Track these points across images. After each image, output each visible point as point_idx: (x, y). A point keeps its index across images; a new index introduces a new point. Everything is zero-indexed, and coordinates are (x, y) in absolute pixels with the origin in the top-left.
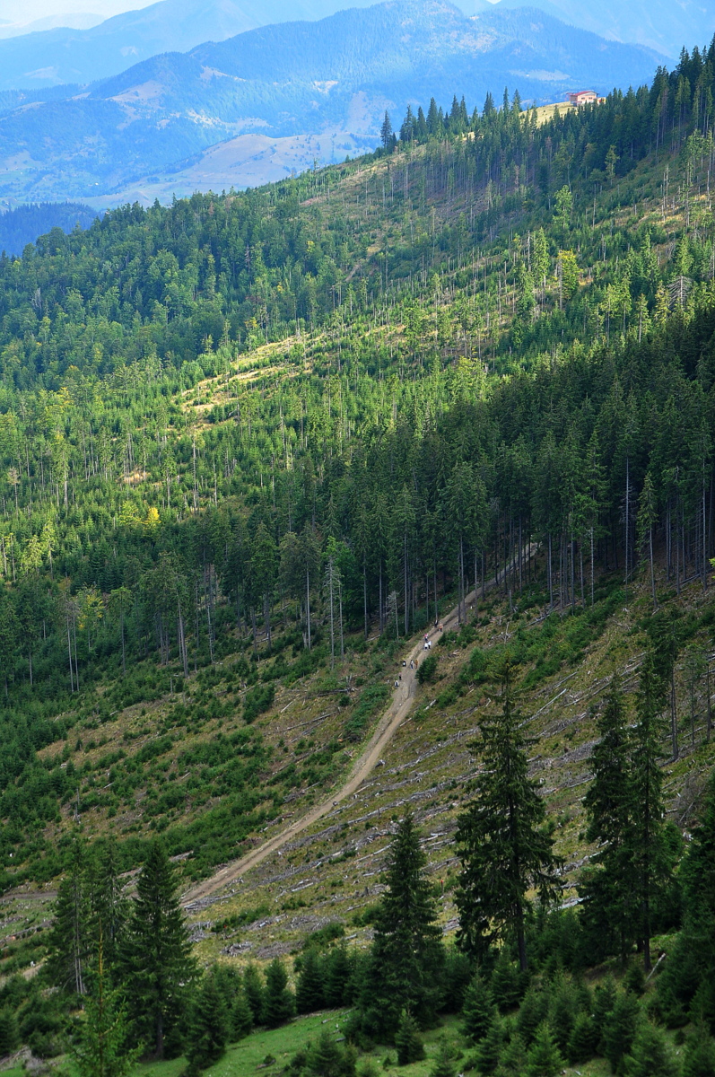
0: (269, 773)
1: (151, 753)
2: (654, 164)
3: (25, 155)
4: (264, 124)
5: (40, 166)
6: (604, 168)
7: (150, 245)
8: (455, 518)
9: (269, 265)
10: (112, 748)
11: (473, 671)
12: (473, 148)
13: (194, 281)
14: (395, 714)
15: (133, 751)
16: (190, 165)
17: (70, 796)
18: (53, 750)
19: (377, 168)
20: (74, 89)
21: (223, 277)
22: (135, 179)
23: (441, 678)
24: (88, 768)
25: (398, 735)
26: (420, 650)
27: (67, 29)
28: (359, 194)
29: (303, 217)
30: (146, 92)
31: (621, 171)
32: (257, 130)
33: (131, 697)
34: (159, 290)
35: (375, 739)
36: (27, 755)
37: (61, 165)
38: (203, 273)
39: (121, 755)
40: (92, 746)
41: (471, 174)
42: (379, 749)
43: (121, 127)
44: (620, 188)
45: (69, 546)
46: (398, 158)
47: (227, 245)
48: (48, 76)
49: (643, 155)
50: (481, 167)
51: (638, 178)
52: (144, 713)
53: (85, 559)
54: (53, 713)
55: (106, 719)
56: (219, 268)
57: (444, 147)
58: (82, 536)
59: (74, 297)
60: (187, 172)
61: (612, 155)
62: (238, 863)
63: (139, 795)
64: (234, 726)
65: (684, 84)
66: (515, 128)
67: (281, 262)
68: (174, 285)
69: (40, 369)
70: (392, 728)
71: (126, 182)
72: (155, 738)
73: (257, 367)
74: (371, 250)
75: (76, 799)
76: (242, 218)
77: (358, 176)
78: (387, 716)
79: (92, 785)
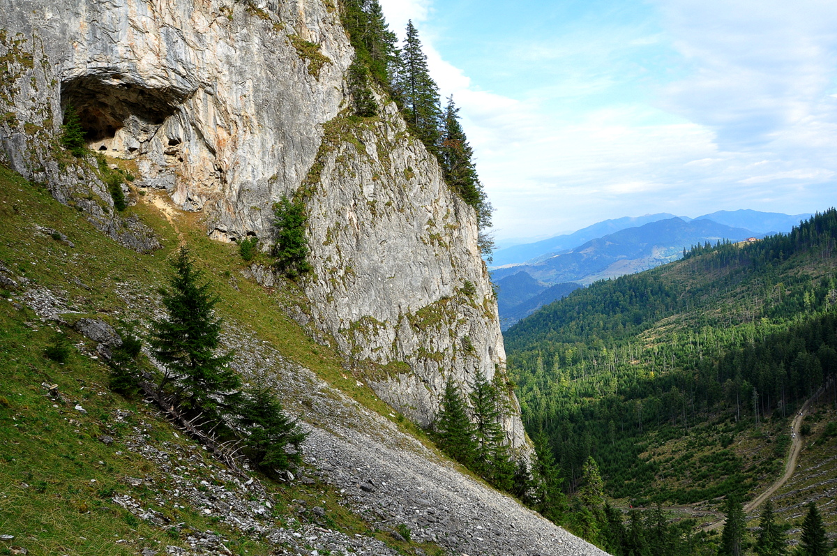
0: (744, 467)
1: (686, 458)
2: (797, 256)
3: (555, 270)
4: (625, 256)
5: (559, 273)
6: (778, 258)
7: (612, 291)
8: (808, 373)
9: (653, 295)
10: (668, 456)
11: (830, 431)
12: (718, 255)
13: (628, 300)
14: (795, 447)
15: (677, 457)
16: (605, 269)
17: (657, 472)
18: (642, 456)
19: (683, 264)
20: (568, 250)
21: (638, 299)
22: (588, 275)
23: (813, 433)
24: (661, 462)
25: (800, 455)
26: (796, 424)
27: (564, 235)
28: (680, 272)
29: (662, 280)
30: (589, 250)
31: (785, 258)
32: (625, 259)
33: (668, 437)
34: (617, 304)
35: (790, 456)
36: (636, 457)
37: (565, 272)
38: (631, 298)
39: (673, 458)
40: (660, 454)
41: (719, 264)
42: (793, 460)
43: (582, 260)
44: (786, 264)
45: (621, 385)
46: (691, 260)
47: (638, 289)
48: (559, 248)
49: (792, 253)
50: (722, 262)
51: (792, 260)
52: (676, 443)
53: (628, 389)
54: (636, 442)
55: (661, 445)
56: (636, 296)
57: (708, 256)
58: (625, 382)
59: (590, 307)
60: (603, 272)
61: (781, 253)
62: (751, 503)
63: (687, 473)
64: (719, 449)
65: (805, 230)
66: (732, 249)
67: (657, 294)
68: (622, 302)
69: (582, 330)
70: (796, 452)
71: (585, 276)
72: (684, 453)
73: (664, 326)
74: (687, 289)
75: (659, 473)
76: (642, 281)
77: (679, 266)
78: (792, 447)
79: (665, 468)
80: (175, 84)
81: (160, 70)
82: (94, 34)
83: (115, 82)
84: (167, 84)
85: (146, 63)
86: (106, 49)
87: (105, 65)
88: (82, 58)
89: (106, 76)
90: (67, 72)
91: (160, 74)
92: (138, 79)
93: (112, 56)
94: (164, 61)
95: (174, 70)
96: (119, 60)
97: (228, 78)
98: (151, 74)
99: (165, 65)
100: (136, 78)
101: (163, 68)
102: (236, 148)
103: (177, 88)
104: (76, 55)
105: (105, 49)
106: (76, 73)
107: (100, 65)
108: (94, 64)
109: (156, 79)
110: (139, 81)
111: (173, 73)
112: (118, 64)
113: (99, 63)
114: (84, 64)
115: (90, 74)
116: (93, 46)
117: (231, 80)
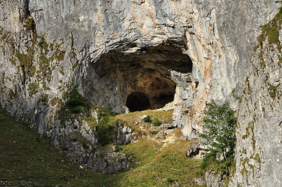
80: (170, 36)
81: (156, 29)
82: (107, 19)
83: (134, 50)
84: (165, 38)
85: (146, 27)
86: (117, 27)
87: (119, 40)
88: (101, 41)
89: (124, 48)
90: (92, 55)
91: (158, 32)
92: (145, 42)
93: (121, 31)
94: (157, 21)
95: (165, 25)
96: (127, 32)
97: (198, 15)
98: (152, 34)
99: (158, 23)
100: (143, 42)
101: (158, 26)
102: (212, 74)
103: (172, 38)
104: (97, 40)
105: (116, 29)
106: (99, 53)
107: (115, 41)
108: (111, 42)
109: (157, 37)
110: (147, 43)
111: (166, 28)
112: (127, 36)
113: (115, 40)
114: (103, 44)
115: (109, 51)
116: (107, 29)
117: (200, 16)
